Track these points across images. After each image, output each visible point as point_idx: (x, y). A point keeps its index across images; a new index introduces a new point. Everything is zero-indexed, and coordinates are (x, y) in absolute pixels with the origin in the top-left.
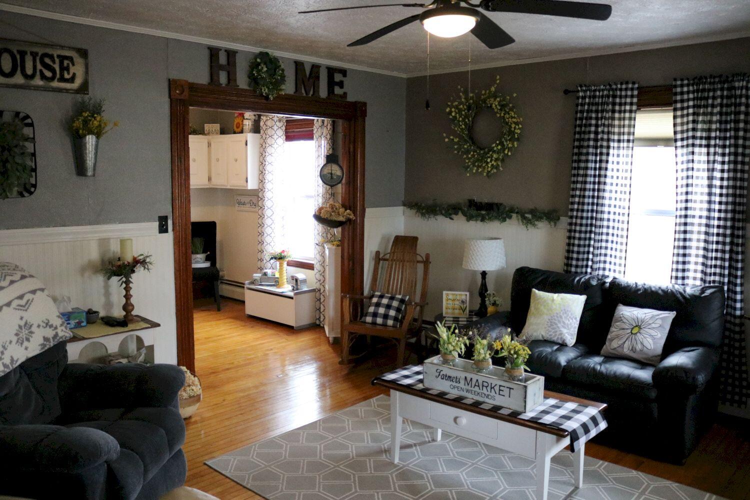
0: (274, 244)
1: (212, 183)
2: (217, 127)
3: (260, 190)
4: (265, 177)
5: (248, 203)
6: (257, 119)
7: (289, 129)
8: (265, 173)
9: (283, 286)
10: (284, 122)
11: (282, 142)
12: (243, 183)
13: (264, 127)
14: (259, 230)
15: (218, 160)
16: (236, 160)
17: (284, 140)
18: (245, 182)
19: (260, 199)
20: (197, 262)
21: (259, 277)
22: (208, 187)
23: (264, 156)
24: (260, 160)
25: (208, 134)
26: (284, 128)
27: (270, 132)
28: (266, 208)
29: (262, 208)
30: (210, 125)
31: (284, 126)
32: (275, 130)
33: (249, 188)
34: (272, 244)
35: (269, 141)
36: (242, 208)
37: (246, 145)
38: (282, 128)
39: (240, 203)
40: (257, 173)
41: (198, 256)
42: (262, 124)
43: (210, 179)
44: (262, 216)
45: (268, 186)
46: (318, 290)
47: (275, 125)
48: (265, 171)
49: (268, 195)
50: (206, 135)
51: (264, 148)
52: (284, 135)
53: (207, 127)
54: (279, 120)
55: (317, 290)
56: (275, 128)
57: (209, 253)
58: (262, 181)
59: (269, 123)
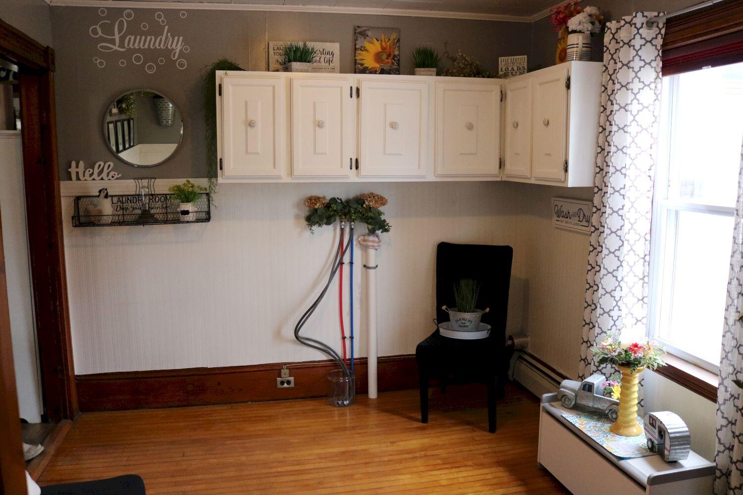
0: (619, 313)
1: (506, 172)
2: (522, 60)
3: (596, 190)
4: (607, 159)
5: (574, 215)
6: (597, 31)
7: (673, 42)
8: (609, 152)
9: (626, 431)
10: (661, 25)
11: (654, 75)
12: (559, 173)
13: (612, 47)
14: (590, 277)
15: (516, 126)
16: (547, 124)
17: (659, 70)
18: (563, 172)
19: (594, 210)
20: (463, 327)
21: (573, 390)
22: (499, 179)
23: (608, 113)
24: (599, 123)
25: (505, 76)
26: (659, 41)
27: (625, 54)
28: (607, 231)
29: (598, 229)
30: (510, 59)
31: (659, 36)
32: (637, 47)
33: (571, 183)
34: (615, 314)
35: (623, 76)
36: (563, 223)
37: (568, 86)
38: (654, 42)
39: (559, 214)
40: (590, 151)
41: (467, 316)
42: (607, 38)
43: (502, 164)
44: (596, 249)
45: (615, 181)
46: (723, 474)
47: (638, 37)
48: (609, 145)
49: (613, 201)
50: (500, 77)
51: (610, 93)
52: (659, 58)
53: (504, 62)
54: (647, 23)
55: (718, 473)
56: (638, 42)
57: (488, 310)
58: (601, 169)
59: (623, 35)
